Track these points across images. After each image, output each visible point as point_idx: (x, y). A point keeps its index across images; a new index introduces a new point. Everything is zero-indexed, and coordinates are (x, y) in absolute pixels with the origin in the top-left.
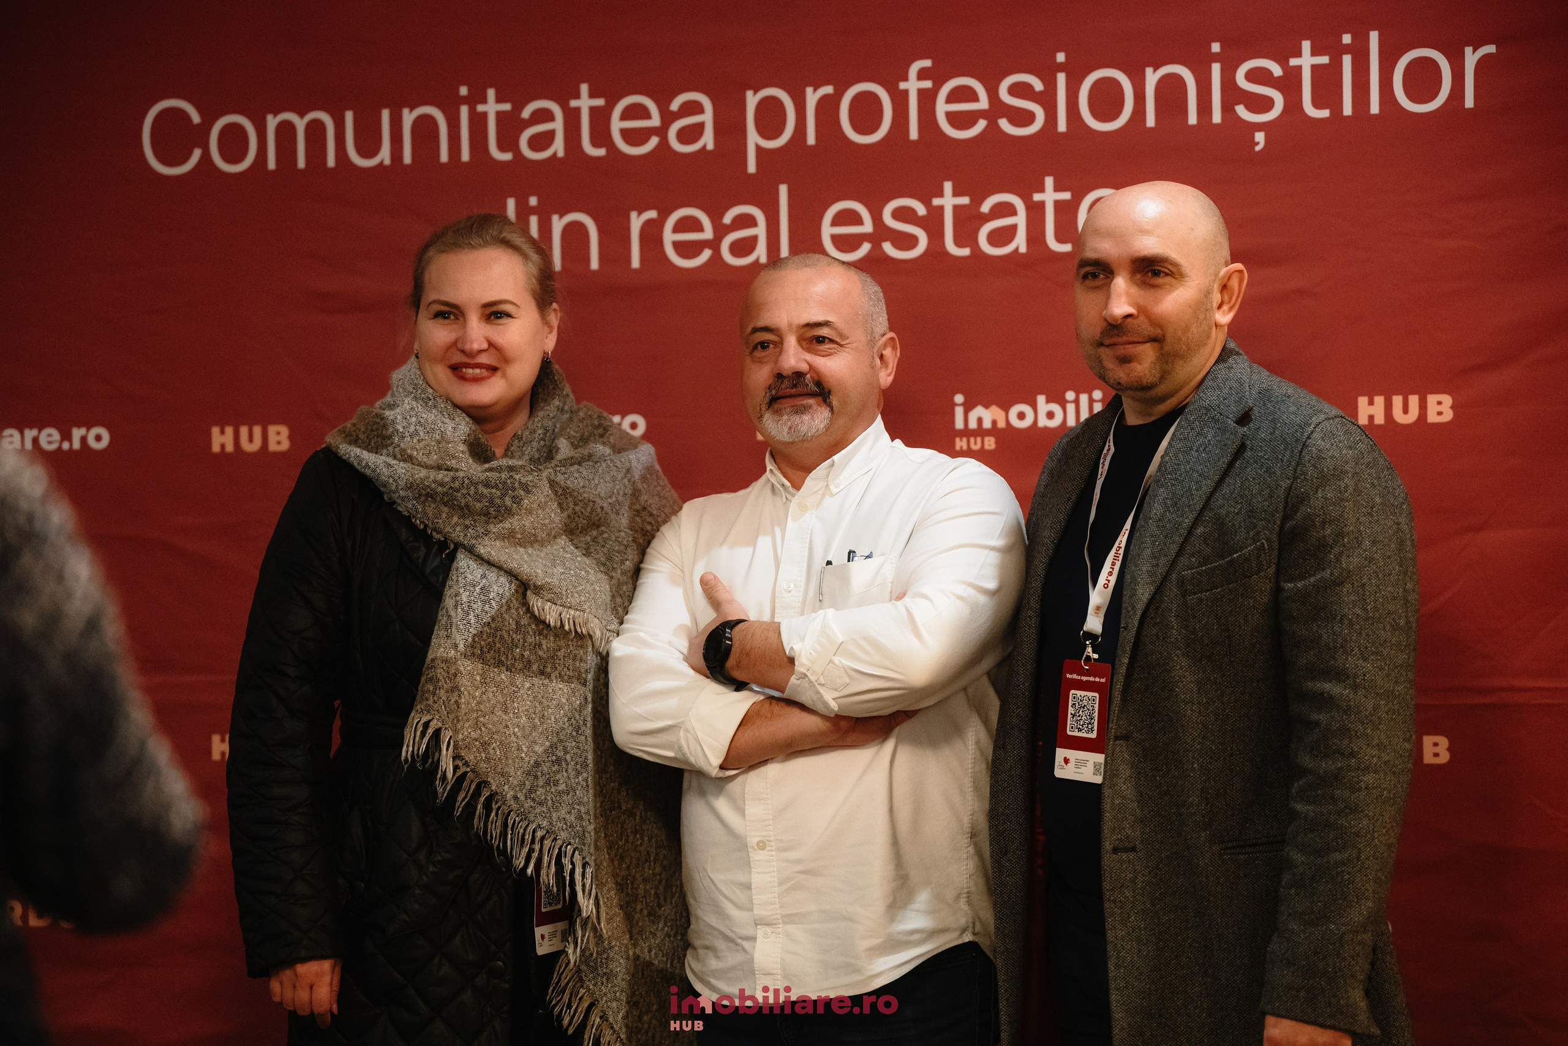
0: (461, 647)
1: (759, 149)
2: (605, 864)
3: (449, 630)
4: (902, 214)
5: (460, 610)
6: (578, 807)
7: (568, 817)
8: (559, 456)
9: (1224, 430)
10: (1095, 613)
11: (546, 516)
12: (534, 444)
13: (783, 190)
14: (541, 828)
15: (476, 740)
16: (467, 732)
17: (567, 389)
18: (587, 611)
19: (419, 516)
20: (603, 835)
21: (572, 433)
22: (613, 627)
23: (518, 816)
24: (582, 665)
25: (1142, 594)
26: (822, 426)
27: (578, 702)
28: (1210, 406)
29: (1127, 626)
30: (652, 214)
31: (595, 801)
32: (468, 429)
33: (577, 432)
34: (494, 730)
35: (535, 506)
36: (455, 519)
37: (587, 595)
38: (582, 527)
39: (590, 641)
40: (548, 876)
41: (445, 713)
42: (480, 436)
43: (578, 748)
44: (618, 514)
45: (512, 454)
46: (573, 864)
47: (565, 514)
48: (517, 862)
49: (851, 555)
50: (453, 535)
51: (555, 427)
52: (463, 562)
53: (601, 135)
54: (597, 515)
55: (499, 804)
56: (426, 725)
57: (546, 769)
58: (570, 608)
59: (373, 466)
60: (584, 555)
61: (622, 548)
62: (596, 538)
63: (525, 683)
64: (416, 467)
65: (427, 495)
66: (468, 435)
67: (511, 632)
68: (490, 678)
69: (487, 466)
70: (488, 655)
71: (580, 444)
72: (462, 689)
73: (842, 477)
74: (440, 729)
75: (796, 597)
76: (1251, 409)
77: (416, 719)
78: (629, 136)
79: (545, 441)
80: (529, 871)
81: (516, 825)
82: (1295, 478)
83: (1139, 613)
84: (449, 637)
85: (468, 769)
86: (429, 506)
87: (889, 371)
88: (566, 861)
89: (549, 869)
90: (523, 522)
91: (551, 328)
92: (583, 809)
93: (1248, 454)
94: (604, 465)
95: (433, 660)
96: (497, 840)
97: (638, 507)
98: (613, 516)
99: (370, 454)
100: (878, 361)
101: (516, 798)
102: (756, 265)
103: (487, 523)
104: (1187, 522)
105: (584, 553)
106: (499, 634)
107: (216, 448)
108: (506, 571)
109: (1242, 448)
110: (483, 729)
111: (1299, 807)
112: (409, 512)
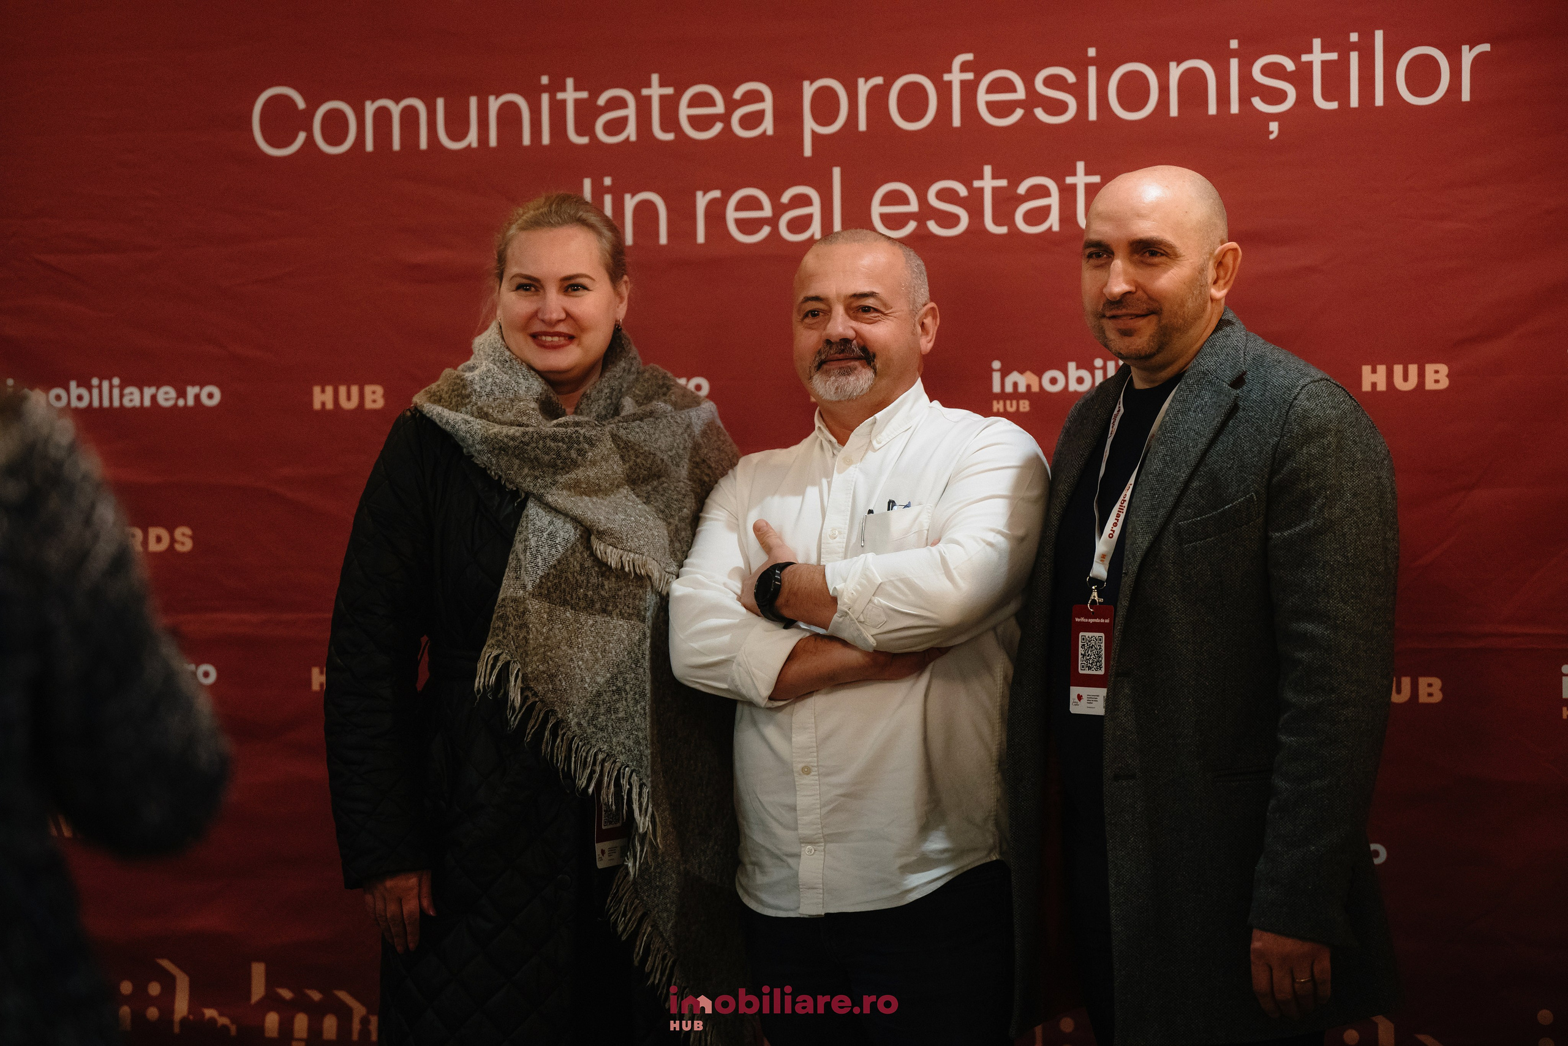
0: (530, 587)
1: (814, 133)
2: (660, 786)
3: (519, 573)
4: (946, 195)
5: (528, 554)
6: (636, 733)
7: (626, 742)
8: (623, 414)
9: (1219, 392)
10: (1101, 561)
11: (609, 468)
12: (601, 402)
13: (837, 172)
14: (602, 752)
15: (544, 672)
16: (535, 666)
17: (634, 351)
18: (646, 554)
19: (494, 468)
20: (660, 760)
21: (637, 392)
22: (672, 569)
23: (581, 741)
24: (641, 603)
25: (1142, 543)
26: (866, 386)
27: (637, 638)
28: (1208, 371)
29: (1128, 572)
30: (716, 194)
31: (652, 727)
32: (540, 389)
33: (642, 391)
34: (560, 663)
35: (598, 458)
36: (526, 470)
37: (646, 540)
38: (643, 478)
39: (649, 582)
40: (607, 795)
41: (514, 647)
42: (552, 395)
43: (637, 679)
44: (678, 465)
45: (581, 411)
46: (630, 784)
47: (627, 466)
48: (580, 782)
49: (891, 504)
50: (524, 485)
51: (622, 387)
52: (533, 510)
53: (670, 121)
54: (657, 467)
55: (564, 730)
56: (496, 658)
57: (607, 699)
58: (630, 551)
59: (452, 423)
60: (644, 503)
61: (680, 497)
62: (656, 487)
63: (588, 621)
64: (491, 423)
65: (500, 448)
66: (541, 394)
67: (575, 574)
68: (556, 616)
69: (555, 422)
70: (554, 595)
71: (645, 402)
72: (531, 626)
73: (884, 434)
74: (509, 662)
75: (840, 542)
76: (1244, 373)
77: (488, 652)
78: (694, 121)
79: (611, 399)
80: (590, 790)
81: (579, 749)
82: (1282, 436)
83: (1139, 560)
84: (518, 578)
85: (537, 699)
86: (503, 459)
87: (929, 338)
88: (624, 782)
89: (608, 789)
90: (588, 473)
91: (621, 298)
92: (641, 735)
93: (1240, 414)
94: (665, 421)
95: (503, 600)
96: (562, 763)
97: (698, 459)
98: (673, 468)
99: (451, 412)
100: (919, 329)
101: (579, 724)
102: (811, 241)
103: (555, 474)
104: (1184, 476)
105: (645, 501)
106: (564, 575)
107: (317, 406)
108: (572, 519)
109: (1234, 409)
110: (550, 662)
111: (1283, 738)
112: (485, 464)
